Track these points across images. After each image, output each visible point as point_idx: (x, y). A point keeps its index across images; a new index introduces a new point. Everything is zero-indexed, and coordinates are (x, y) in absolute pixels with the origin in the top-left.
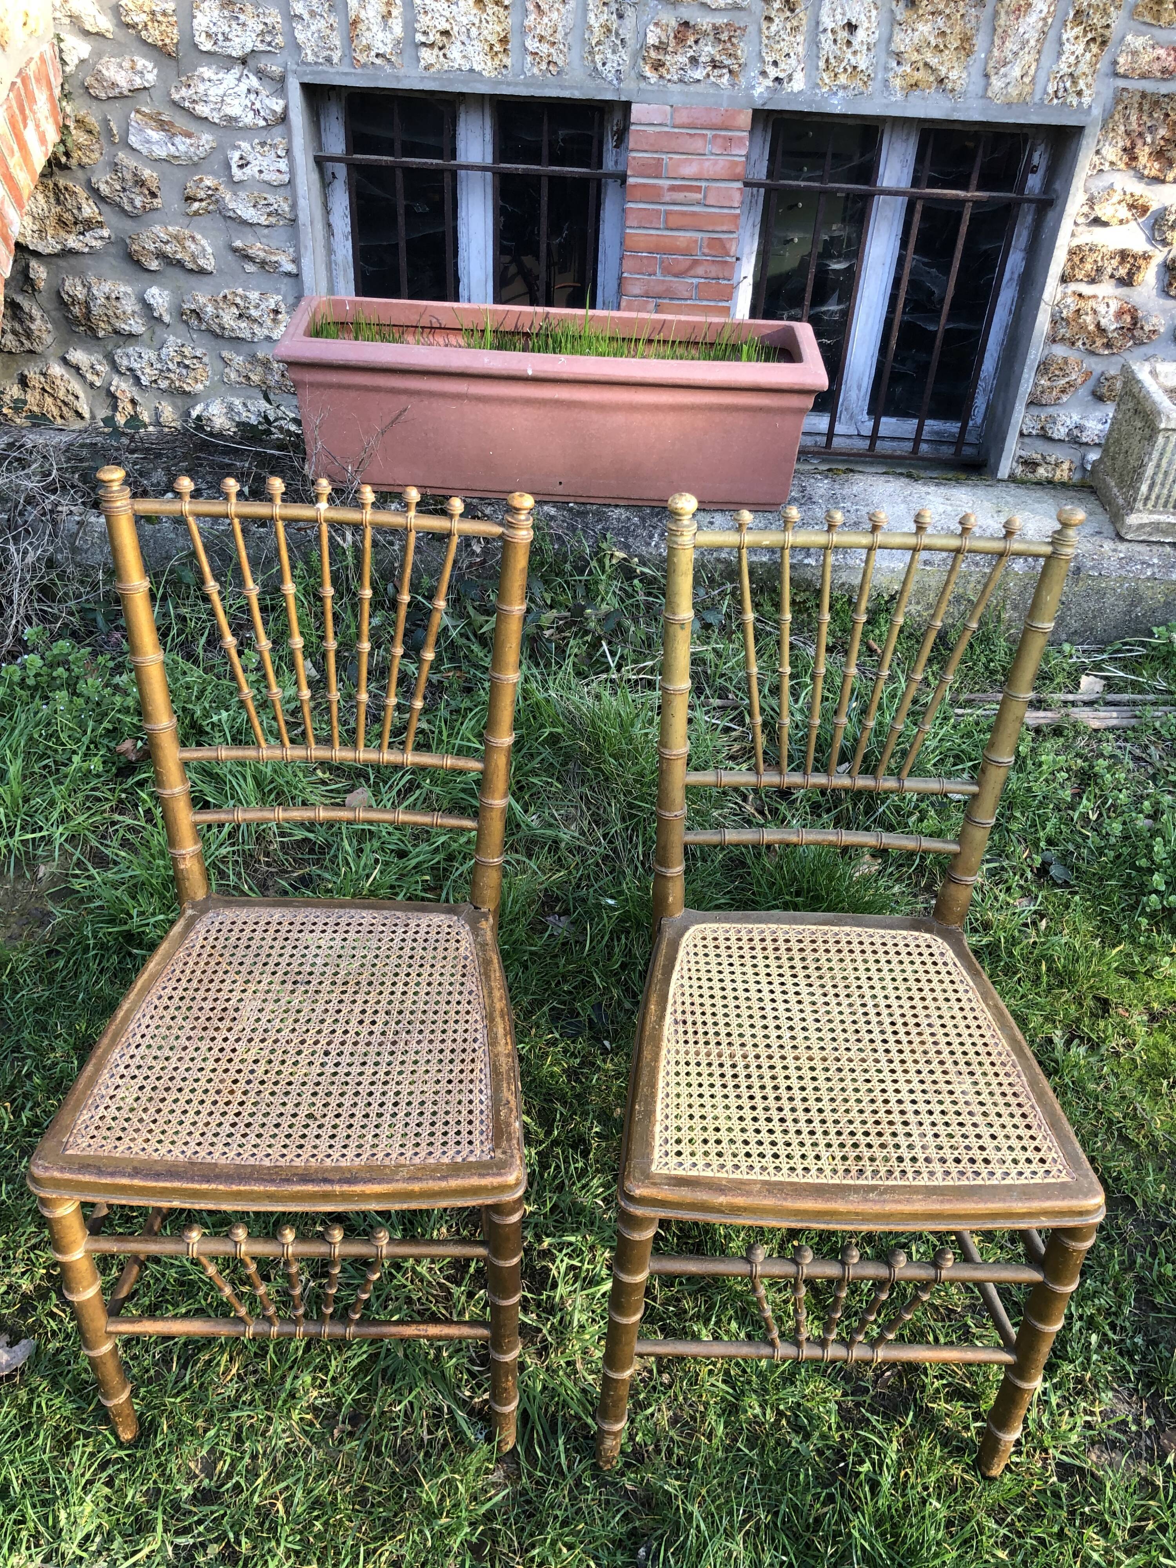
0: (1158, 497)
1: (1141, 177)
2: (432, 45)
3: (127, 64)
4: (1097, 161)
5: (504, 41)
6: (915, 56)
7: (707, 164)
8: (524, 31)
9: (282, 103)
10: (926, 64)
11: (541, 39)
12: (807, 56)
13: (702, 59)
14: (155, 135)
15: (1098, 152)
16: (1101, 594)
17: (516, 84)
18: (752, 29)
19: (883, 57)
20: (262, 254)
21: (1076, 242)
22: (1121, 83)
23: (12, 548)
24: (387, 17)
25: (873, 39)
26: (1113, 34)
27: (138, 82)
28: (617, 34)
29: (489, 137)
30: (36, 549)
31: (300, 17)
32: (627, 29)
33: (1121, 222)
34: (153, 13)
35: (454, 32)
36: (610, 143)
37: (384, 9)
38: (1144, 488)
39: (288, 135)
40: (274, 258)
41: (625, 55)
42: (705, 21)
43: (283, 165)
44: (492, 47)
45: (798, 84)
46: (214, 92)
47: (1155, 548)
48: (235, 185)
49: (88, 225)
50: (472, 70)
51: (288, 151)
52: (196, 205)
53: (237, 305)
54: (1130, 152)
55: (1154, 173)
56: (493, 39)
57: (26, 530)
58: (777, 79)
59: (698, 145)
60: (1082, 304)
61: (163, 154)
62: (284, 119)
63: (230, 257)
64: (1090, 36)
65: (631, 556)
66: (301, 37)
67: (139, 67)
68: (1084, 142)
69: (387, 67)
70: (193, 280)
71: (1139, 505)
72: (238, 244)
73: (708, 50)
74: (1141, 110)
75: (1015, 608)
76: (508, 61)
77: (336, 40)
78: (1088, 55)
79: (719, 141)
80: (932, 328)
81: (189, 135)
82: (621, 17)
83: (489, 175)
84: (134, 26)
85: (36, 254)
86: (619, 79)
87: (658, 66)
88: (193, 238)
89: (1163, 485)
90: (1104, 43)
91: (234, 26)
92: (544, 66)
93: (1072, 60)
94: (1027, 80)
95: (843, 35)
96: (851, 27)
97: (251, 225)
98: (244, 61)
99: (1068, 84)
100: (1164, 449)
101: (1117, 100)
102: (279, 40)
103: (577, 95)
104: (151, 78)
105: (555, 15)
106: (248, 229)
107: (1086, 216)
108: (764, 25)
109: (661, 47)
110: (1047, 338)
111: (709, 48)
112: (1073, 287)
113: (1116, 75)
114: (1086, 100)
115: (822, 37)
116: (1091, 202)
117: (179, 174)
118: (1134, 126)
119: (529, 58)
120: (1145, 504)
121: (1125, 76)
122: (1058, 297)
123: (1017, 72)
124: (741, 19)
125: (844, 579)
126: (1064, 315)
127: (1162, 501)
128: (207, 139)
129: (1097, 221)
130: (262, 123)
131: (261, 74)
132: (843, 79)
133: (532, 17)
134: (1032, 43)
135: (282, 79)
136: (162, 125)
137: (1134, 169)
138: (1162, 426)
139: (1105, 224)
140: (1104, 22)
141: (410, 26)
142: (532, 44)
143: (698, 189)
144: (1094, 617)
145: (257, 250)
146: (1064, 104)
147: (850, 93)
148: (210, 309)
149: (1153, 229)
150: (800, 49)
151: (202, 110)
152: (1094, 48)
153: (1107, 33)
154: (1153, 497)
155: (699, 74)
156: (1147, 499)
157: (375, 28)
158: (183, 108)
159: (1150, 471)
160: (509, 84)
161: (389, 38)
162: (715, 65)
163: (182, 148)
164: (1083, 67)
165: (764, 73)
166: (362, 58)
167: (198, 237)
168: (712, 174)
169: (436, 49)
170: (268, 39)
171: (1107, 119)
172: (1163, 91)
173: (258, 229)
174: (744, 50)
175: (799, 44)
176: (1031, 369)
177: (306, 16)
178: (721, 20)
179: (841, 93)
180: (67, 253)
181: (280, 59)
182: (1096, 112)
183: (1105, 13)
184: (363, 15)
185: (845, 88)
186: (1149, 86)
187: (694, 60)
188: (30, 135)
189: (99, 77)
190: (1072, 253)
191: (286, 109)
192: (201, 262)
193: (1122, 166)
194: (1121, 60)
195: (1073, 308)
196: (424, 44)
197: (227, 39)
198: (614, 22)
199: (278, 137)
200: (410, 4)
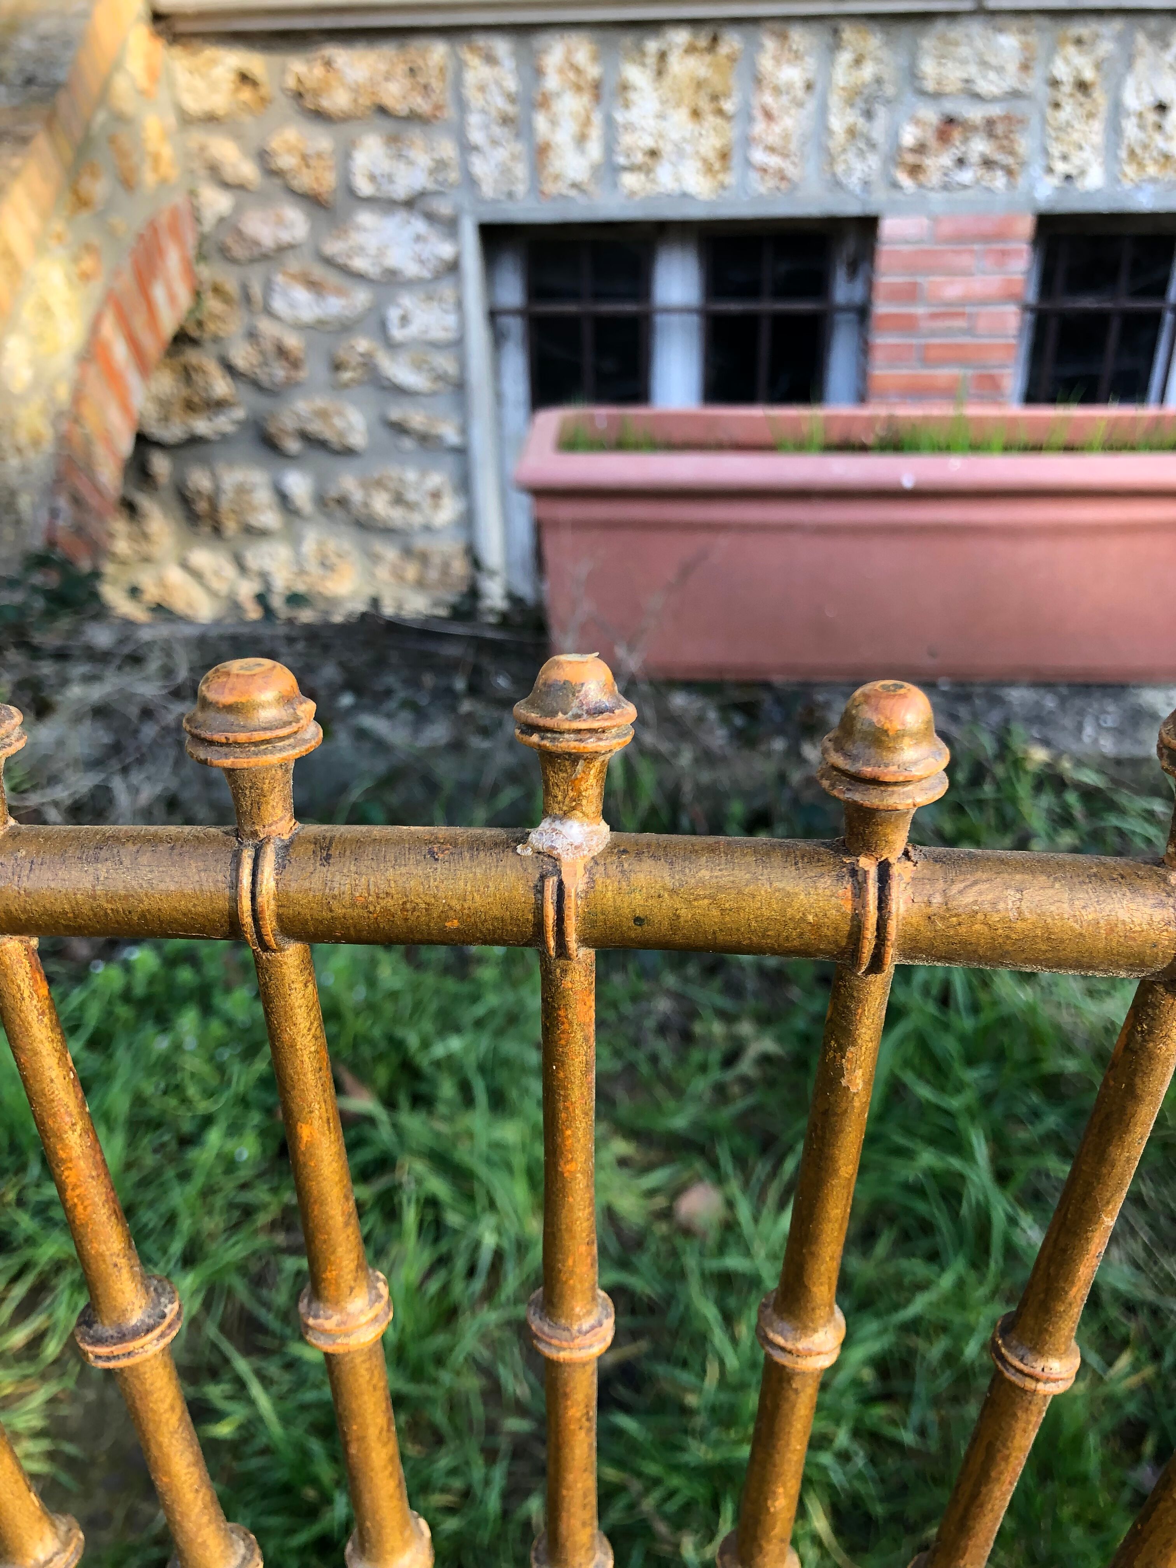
2: (636, 168)
3: (272, 218)
5: (724, 156)
7: (974, 284)
8: (749, 142)
9: (452, 249)
11: (770, 149)
12: (1105, 146)
13: (972, 160)
14: (301, 297)
17: (737, 205)
18: (1035, 121)
20: (422, 426)
24: (581, 139)
27: (286, 237)
28: (865, 137)
31: (478, 148)
32: (878, 130)
34: (305, 156)
35: (663, 152)
37: (579, 132)
39: (459, 287)
40: (437, 431)
41: (874, 161)
42: (975, 113)
43: (451, 320)
44: (710, 163)
45: (1094, 180)
46: (373, 242)
48: (395, 347)
49: (218, 405)
50: (684, 193)
51: (458, 305)
52: (348, 375)
53: (392, 490)
56: (711, 156)
58: (1068, 177)
59: (965, 261)
61: (311, 319)
62: (453, 267)
63: (385, 432)
66: (478, 171)
67: (286, 221)
69: (581, 197)
70: (338, 461)
72: (393, 416)
73: (979, 146)
76: (728, 180)
77: (521, 170)
79: (991, 256)
81: (341, 295)
82: (868, 115)
83: (696, 318)
84: (281, 174)
85: (160, 445)
86: (866, 190)
87: (915, 170)
88: (341, 414)
91: (400, 164)
92: (773, 181)
95: (1152, 117)
96: (1162, 107)
97: (413, 393)
98: (410, 204)
102: (453, 177)
103: (813, 213)
104: (301, 232)
105: (789, 120)
106: (405, 398)
108: (1049, 111)
109: (921, 148)
111: (980, 148)
115: (1125, 122)
117: (327, 341)
119: (755, 175)
124: (1021, 107)
128: (361, 297)
130: (428, 274)
131: (430, 217)
132: (1152, 170)
133: (759, 125)
135: (455, 222)
136: (311, 285)
141: (610, 146)
142: (759, 156)
143: (962, 315)
145: (417, 422)
147: (1161, 186)
148: (358, 496)
150: (1096, 139)
151: (359, 263)
155: (966, 176)
157: (567, 154)
158: (336, 263)
160: (727, 206)
161: (585, 164)
162: (988, 163)
163: (332, 310)
165: (1050, 170)
166: (552, 191)
167: (348, 411)
168: (980, 296)
169: (640, 173)
170: (440, 176)
173: (419, 397)
174: (1025, 144)
175: (1095, 131)
177: (486, 146)
178: (995, 111)
179: (1149, 187)
180: (194, 441)
181: (453, 199)
184: (553, 139)
185: (1154, 180)
187: (961, 162)
188: (159, 293)
189: (239, 233)
191: (457, 255)
192: (349, 439)
196: (625, 168)
197: (390, 180)
198: (861, 122)
199: (446, 290)
200: (610, 123)
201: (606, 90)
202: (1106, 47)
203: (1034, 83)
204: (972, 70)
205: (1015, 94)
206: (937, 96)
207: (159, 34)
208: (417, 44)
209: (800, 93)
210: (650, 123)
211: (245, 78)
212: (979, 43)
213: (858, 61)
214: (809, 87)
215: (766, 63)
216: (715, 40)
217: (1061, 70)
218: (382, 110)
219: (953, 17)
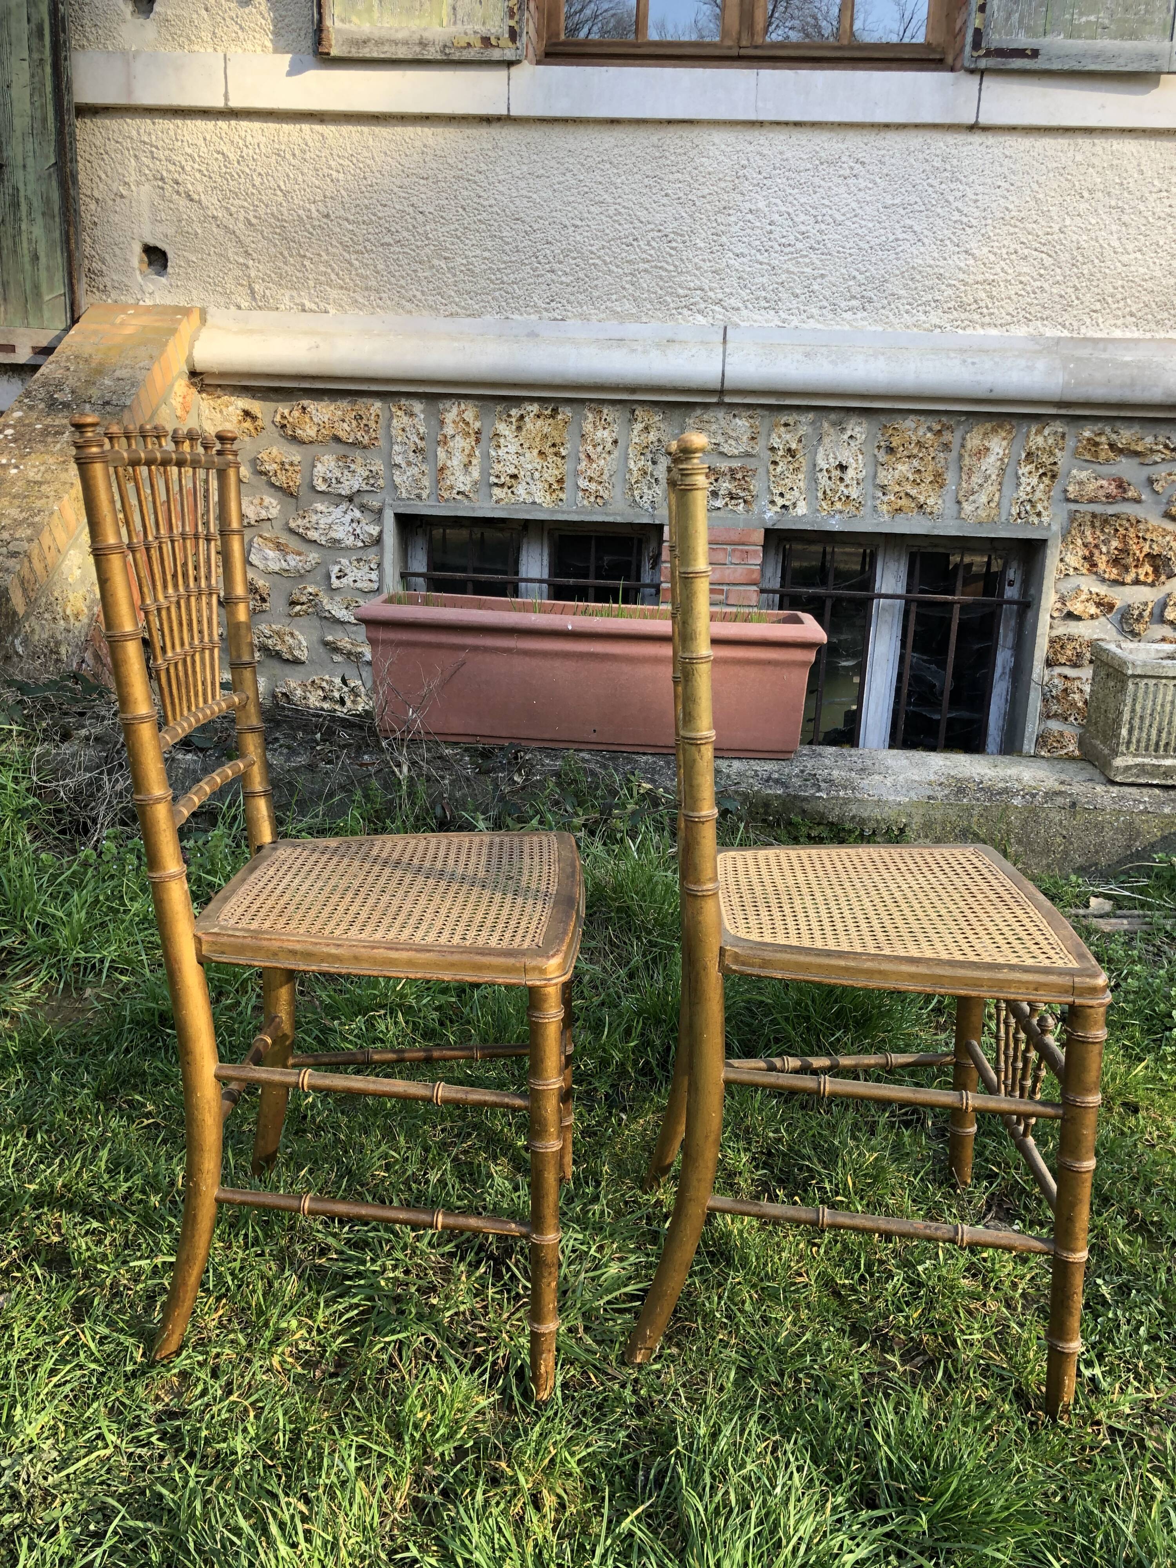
0: (1138, 741)
1: (1103, 580)
2: (502, 485)
3: (257, 501)
4: (1061, 565)
5: (560, 481)
6: (897, 488)
7: (727, 572)
8: (577, 474)
9: (378, 529)
10: (907, 494)
11: (591, 479)
12: (808, 489)
13: (721, 492)
14: (271, 554)
15: (1062, 560)
16: (1100, 828)
17: (569, 513)
18: (761, 471)
19: (871, 489)
20: (349, 646)
21: (1055, 633)
22: (1074, 507)
23: (105, 777)
24: (467, 465)
25: (860, 476)
26: (1061, 467)
27: (264, 514)
28: (652, 475)
29: (546, 562)
30: (125, 780)
31: (399, 466)
32: (660, 471)
33: (1092, 617)
34: (283, 464)
35: (521, 476)
36: (647, 565)
37: (466, 460)
38: (1124, 732)
39: (381, 554)
40: (359, 650)
42: (722, 465)
43: (374, 576)
44: (550, 485)
45: (802, 509)
46: (323, 521)
47: (1145, 790)
48: (332, 591)
50: (534, 503)
51: (379, 565)
52: (298, 608)
53: (323, 689)
54: (1089, 559)
55: (1113, 577)
56: (552, 480)
57: (121, 765)
58: (784, 507)
59: (719, 556)
60: (1068, 684)
61: (277, 569)
62: (378, 541)
63: (321, 649)
64: (1041, 471)
65: (657, 788)
66: (398, 480)
67: (266, 503)
68: (1049, 552)
69: (465, 501)
70: (288, 669)
71: (1123, 748)
72: (330, 638)
74: (1093, 527)
75: (1019, 842)
76: (563, 496)
77: (426, 482)
78: (1042, 486)
79: (737, 554)
80: (937, 717)
81: (299, 554)
82: (654, 463)
83: (545, 586)
84: (265, 474)
86: (654, 508)
88: (292, 634)
89: (1141, 729)
90: (1054, 477)
91: (346, 472)
92: (592, 499)
93: (1029, 489)
94: (993, 505)
95: (837, 473)
96: (842, 468)
97: (343, 623)
98: (350, 499)
99: (1028, 508)
100: (1135, 695)
101: (1072, 519)
102: (381, 482)
103: (619, 519)
104: (274, 512)
105: (602, 462)
106: (339, 627)
107: (1060, 610)
108: (772, 467)
110: (1041, 714)
111: (726, 485)
112: (1058, 670)
113: (1068, 500)
114: (1045, 519)
115: (819, 475)
116: (1063, 600)
117: (287, 584)
118: (1090, 539)
119: (581, 494)
120: (1128, 748)
121: (1075, 501)
122: (1046, 679)
123: (984, 499)
124: (751, 464)
125: (854, 812)
126: (1054, 693)
127: (1143, 745)
129: (1070, 616)
130: (360, 544)
131: (363, 508)
132: (838, 506)
133: (584, 464)
134: (994, 477)
135: (380, 512)
136: (279, 547)
137: (1096, 573)
138: (1130, 672)
139: (1078, 618)
140: (1052, 460)
141: (485, 472)
142: (583, 483)
143: (721, 591)
144: (1097, 852)
145: (345, 643)
146: (1027, 522)
147: (845, 516)
148: (299, 692)
149: (1121, 622)
150: (801, 484)
151: (313, 535)
152: (1046, 480)
153: (1055, 468)
154: (1134, 740)
155: (719, 503)
156: (1129, 742)
157: (457, 474)
158: (297, 534)
159: (1126, 716)
160: (563, 512)
161: (468, 480)
162: (732, 496)
163: (293, 563)
164: (1038, 494)
165: (773, 502)
166: (446, 495)
167: (297, 633)
168: (732, 579)
169: (505, 489)
170: (372, 481)
171: (1066, 534)
172: (1110, 512)
173: (347, 627)
174: (756, 485)
175: (801, 481)
176: (1030, 741)
177: (403, 465)
178: (736, 464)
179: (837, 516)
181: (380, 496)
182: (1055, 527)
183: (1051, 454)
184: (449, 464)
185: (841, 512)
186: (1098, 508)
187: (714, 494)
190: (1052, 642)
191: (381, 533)
192: (296, 653)
193: (1085, 571)
194: (1070, 489)
195: (1061, 687)
196: (496, 484)
197: (339, 482)
198: (650, 467)
199: (372, 555)
200: (486, 456)
201: (484, 437)
202: (803, 430)
203: (759, 448)
204: (720, 439)
205: (748, 455)
207: (194, 384)
208: (362, 402)
209: (609, 446)
210: (512, 458)
211: (247, 413)
212: (723, 423)
213: (647, 429)
214: (615, 442)
215: (588, 427)
216: (555, 411)
217: (775, 442)
218: (337, 439)
219: (706, 406)
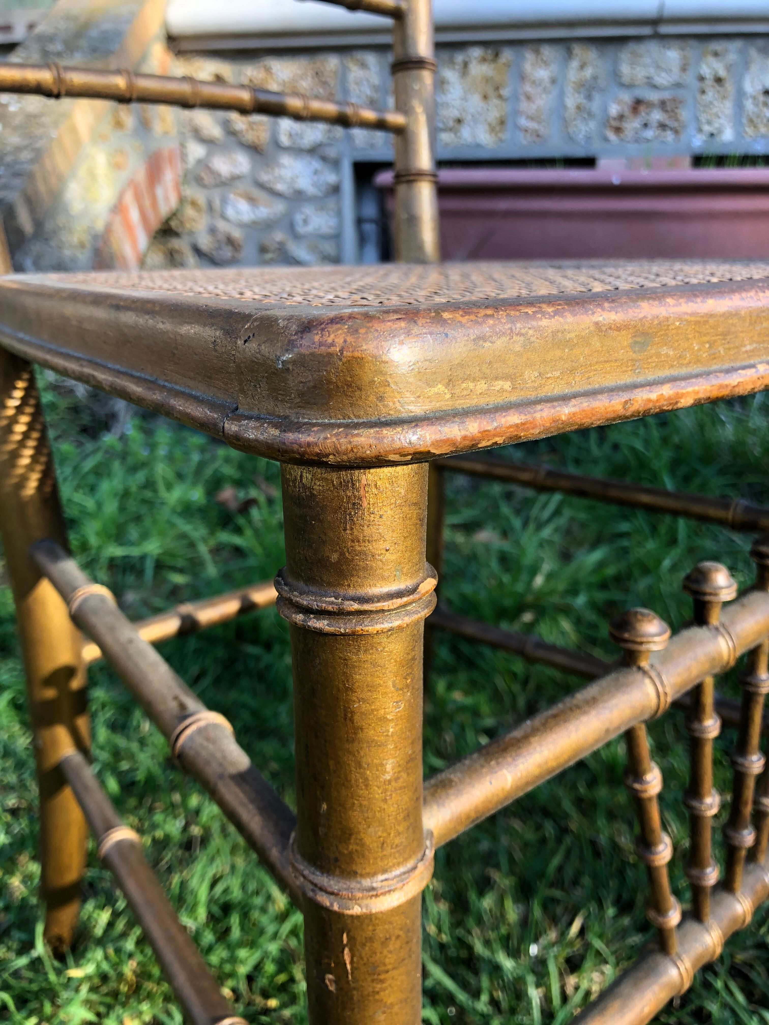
2: (448, 130)
5: (502, 122)
8: (517, 114)
9: (336, 177)
11: (530, 118)
12: (734, 116)
14: (243, 207)
18: (690, 101)
27: (237, 171)
28: (587, 110)
32: (595, 106)
34: (249, 123)
35: (465, 119)
39: (339, 201)
41: (592, 125)
42: (654, 96)
43: (334, 221)
44: (493, 125)
45: (727, 135)
46: (288, 175)
48: (298, 238)
50: (478, 145)
51: (338, 211)
52: (268, 255)
56: (494, 120)
58: (712, 135)
61: (248, 221)
62: (336, 190)
67: (237, 162)
73: (657, 116)
76: (504, 135)
81: (265, 205)
82: (589, 97)
84: (235, 134)
86: (588, 145)
87: (618, 130)
92: (531, 136)
95: (762, 98)
98: (312, 151)
104: (245, 170)
105: (541, 100)
108: (699, 95)
109: (621, 117)
117: (258, 235)
119: (521, 132)
124: (681, 93)
128: (279, 207)
130: (321, 193)
131: (324, 159)
132: (763, 129)
133: (523, 104)
135: (338, 161)
136: (250, 200)
142: (523, 122)
150: (728, 111)
151: (280, 187)
155: (649, 134)
158: (266, 187)
162: (663, 126)
163: (262, 214)
165: (700, 130)
169: (451, 133)
170: (331, 133)
174: (684, 114)
175: (727, 107)
178: (666, 95)
179: (762, 140)
181: (338, 148)
185: (764, 136)
187: (646, 125)
189: (209, 169)
191: (339, 181)
196: (443, 129)
197: (300, 137)
198: (584, 101)
199: (331, 203)
202: (732, 57)
203: (689, 78)
204: (652, 71)
205: (678, 85)
206: (630, 86)
207: (171, 48)
208: (320, 57)
209: (548, 85)
210: (458, 103)
211: (217, 76)
212: (655, 55)
213: (582, 67)
214: (553, 81)
215: (528, 67)
216: (497, 55)
217: (705, 71)
219: (639, 39)
